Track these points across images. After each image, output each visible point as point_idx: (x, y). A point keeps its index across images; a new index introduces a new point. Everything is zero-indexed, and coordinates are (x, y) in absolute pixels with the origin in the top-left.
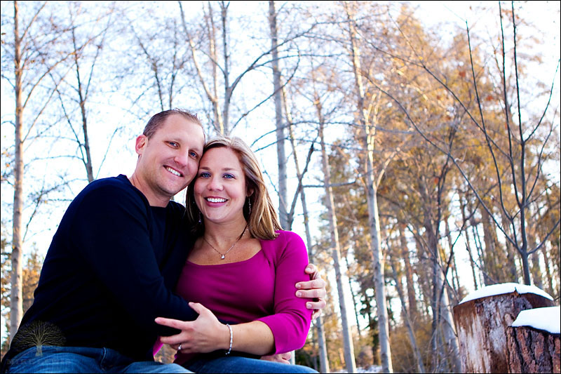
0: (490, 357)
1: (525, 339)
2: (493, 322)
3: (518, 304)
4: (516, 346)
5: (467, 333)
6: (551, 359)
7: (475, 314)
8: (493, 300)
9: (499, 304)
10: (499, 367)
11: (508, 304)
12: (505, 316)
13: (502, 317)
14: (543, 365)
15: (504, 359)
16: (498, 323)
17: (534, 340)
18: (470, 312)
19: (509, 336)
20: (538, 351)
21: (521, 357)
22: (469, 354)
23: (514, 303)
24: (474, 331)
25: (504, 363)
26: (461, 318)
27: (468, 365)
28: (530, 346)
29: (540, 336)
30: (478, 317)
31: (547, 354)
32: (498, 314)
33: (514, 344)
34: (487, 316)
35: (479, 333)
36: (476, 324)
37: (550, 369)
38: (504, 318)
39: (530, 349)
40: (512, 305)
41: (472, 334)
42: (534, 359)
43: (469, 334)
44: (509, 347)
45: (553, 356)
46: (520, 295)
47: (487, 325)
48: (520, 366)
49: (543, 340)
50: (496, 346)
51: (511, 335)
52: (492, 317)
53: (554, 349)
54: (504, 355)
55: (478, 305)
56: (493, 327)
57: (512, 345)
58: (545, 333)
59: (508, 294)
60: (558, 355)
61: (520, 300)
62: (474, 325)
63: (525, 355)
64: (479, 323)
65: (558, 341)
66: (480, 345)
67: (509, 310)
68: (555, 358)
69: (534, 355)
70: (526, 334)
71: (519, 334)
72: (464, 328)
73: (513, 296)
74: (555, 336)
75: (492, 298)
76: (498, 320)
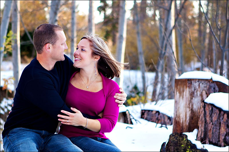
0: (190, 112)
1: (209, 111)
2: (195, 94)
3: (211, 87)
4: (204, 113)
5: (180, 96)
6: (220, 123)
7: (186, 87)
8: (198, 81)
9: (201, 84)
10: (194, 119)
11: (205, 85)
12: (203, 92)
13: (201, 91)
14: (216, 126)
15: (197, 115)
16: (198, 95)
17: (214, 112)
18: (184, 85)
19: (202, 107)
20: (215, 118)
21: (205, 119)
22: (179, 108)
23: (209, 85)
24: (184, 96)
25: (197, 117)
26: (178, 87)
27: (177, 113)
28: (211, 115)
29: (217, 111)
30: (188, 89)
31: (219, 120)
32: (199, 90)
33: (203, 112)
34: (193, 89)
35: (187, 98)
36: (186, 93)
37: (219, 128)
38: (202, 92)
39: (211, 116)
40: (208, 86)
41: (183, 97)
42: (212, 122)
43: (181, 97)
44: (201, 112)
45: (222, 122)
46: (214, 82)
47: (192, 95)
48: (204, 123)
49: (218, 113)
50: (195, 107)
51: (203, 107)
52: (196, 91)
53: (223, 119)
54: (198, 113)
55: (189, 82)
56: (195, 96)
57: (202, 112)
58: (220, 110)
59: (207, 80)
60: (224, 122)
61: (212, 85)
62: (185, 93)
63: (208, 119)
64: (188, 92)
65: (226, 116)
66: (186, 104)
67: (205, 89)
68: (222, 123)
69: (212, 120)
70: (210, 109)
71: (207, 107)
72: (179, 93)
73: (209, 82)
74: (225, 112)
75: (197, 80)
76: (199, 93)
